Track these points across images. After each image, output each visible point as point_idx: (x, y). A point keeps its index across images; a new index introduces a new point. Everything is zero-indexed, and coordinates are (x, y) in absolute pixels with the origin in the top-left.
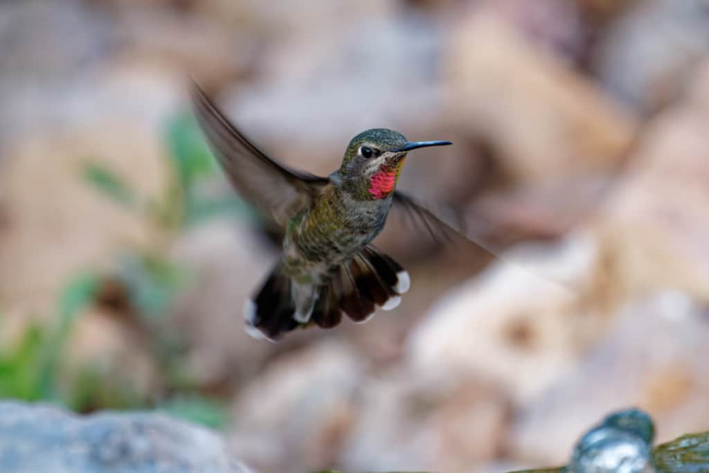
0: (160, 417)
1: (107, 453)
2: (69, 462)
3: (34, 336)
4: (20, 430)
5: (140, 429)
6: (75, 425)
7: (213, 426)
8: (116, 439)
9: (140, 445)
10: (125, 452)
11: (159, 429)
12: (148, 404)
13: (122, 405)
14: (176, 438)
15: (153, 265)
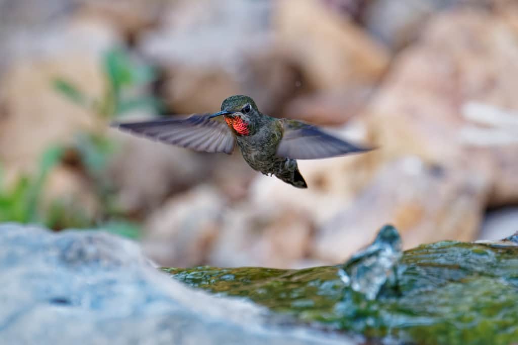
0: (102, 233)
1: (71, 255)
2: (47, 261)
3: (24, 183)
4: (17, 241)
5: (90, 240)
6: (51, 237)
7: (133, 237)
8: (76, 247)
9: (91, 250)
10: (81, 254)
11: (102, 240)
12: (93, 225)
13: (78, 225)
14: (112, 246)
15: (97, 140)
